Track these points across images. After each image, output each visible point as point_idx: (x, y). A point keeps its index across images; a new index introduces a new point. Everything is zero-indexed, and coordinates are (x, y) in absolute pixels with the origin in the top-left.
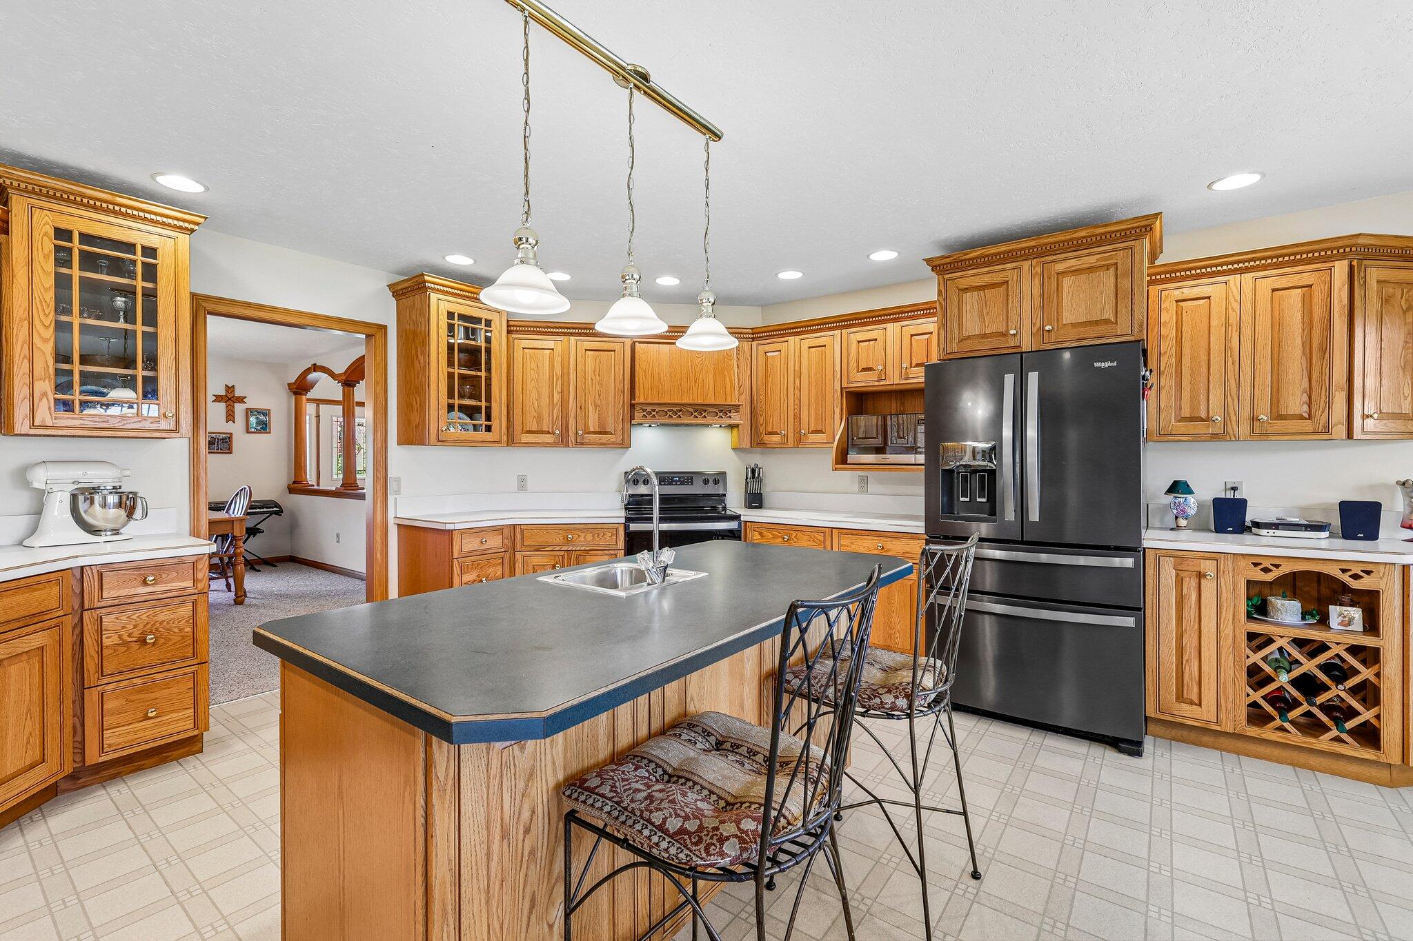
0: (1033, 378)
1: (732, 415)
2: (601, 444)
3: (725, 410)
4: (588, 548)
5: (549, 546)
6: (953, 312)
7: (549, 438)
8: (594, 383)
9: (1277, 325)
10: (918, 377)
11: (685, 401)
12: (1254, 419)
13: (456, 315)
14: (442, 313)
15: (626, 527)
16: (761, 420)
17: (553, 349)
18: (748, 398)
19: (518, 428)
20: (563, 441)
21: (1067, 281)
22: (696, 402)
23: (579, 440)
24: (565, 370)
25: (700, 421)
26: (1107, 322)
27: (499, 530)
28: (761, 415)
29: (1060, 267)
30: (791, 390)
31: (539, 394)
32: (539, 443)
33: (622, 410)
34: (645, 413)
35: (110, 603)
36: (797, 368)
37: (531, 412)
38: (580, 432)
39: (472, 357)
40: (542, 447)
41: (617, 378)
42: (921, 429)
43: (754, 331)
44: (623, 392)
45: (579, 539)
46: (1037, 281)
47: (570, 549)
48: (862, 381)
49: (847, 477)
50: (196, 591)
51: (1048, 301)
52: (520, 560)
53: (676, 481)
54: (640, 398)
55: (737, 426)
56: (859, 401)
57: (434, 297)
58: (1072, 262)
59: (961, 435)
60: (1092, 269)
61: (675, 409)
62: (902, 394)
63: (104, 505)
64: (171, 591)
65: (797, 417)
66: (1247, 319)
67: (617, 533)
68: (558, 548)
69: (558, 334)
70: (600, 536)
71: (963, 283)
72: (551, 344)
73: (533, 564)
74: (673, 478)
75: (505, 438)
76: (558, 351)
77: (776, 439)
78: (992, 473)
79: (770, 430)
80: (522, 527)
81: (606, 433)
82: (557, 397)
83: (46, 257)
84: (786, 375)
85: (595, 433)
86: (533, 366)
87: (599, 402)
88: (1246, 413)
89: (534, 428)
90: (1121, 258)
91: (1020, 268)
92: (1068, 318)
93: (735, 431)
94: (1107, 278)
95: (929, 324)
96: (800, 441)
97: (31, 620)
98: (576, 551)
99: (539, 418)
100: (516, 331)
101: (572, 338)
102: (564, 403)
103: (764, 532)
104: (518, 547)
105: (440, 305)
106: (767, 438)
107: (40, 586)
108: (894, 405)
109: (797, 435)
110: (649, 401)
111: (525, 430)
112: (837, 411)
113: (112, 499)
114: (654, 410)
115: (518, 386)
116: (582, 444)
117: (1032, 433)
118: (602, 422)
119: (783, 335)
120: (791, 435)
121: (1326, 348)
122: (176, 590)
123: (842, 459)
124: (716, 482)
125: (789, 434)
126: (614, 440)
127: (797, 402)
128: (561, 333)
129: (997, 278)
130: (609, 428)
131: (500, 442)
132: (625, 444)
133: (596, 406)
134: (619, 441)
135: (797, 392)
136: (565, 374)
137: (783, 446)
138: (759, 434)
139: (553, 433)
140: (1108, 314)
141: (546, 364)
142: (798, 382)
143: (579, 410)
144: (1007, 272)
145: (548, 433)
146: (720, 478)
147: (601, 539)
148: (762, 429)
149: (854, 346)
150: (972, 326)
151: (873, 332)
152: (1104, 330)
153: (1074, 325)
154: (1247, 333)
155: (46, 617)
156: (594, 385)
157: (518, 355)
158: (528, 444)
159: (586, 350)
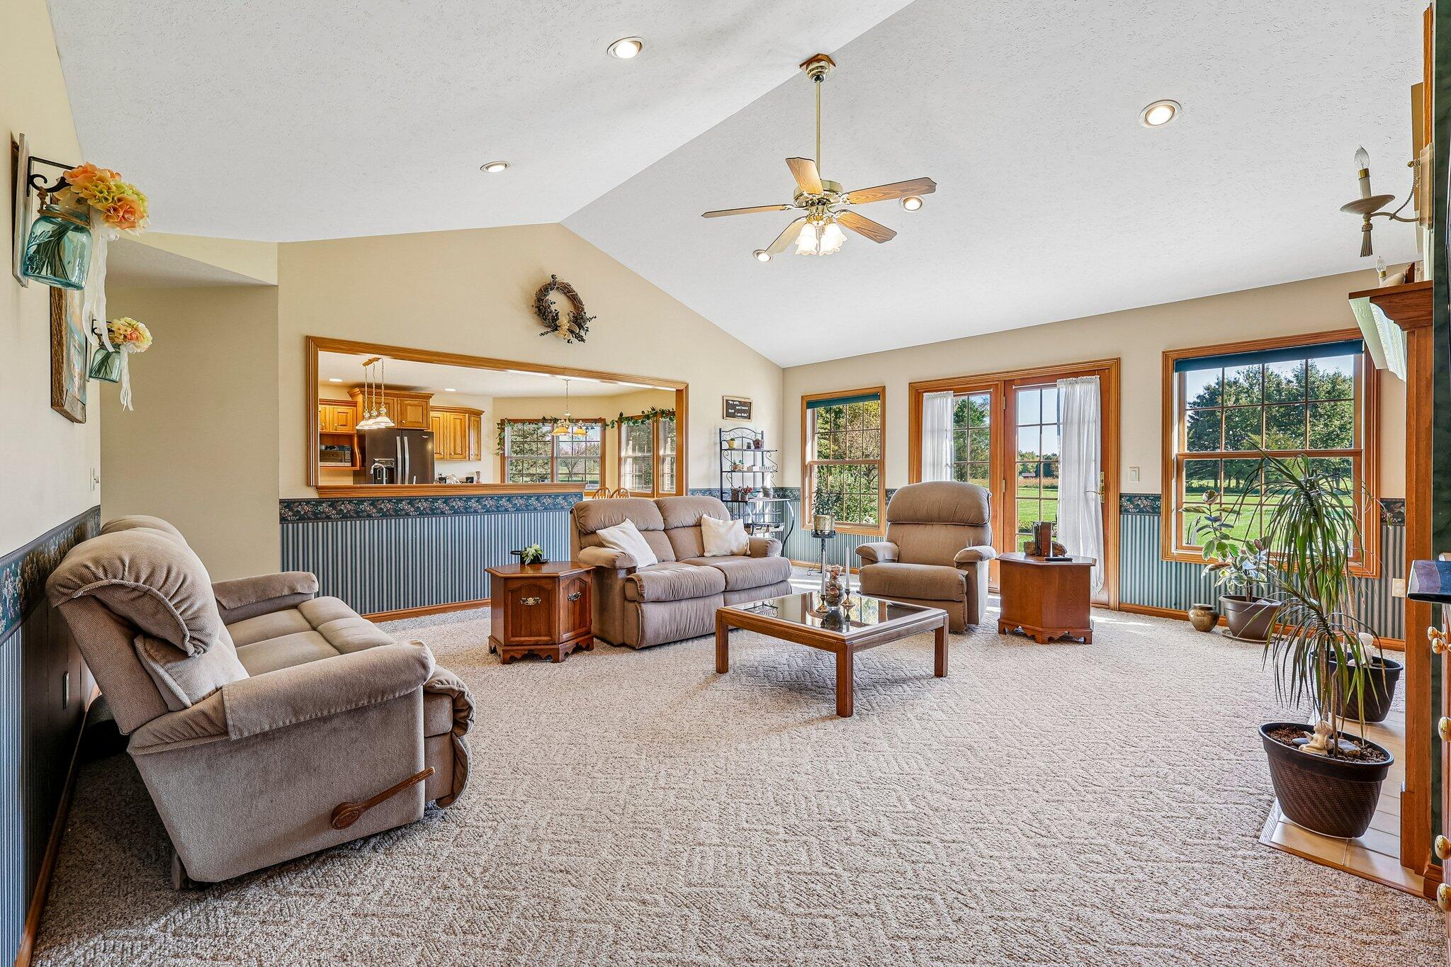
0: (406, 438)
9: (455, 428)
12: (450, 454)
21: (408, 407)
26: (420, 422)
29: (406, 401)
46: (399, 405)
51: (403, 413)
58: (410, 401)
66: (448, 426)
88: (448, 452)
90: (424, 404)
91: (393, 400)
92: (409, 419)
94: (420, 409)
117: (407, 457)
121: (465, 436)
144: (389, 400)
152: (419, 425)
153: (411, 422)
154: (448, 429)
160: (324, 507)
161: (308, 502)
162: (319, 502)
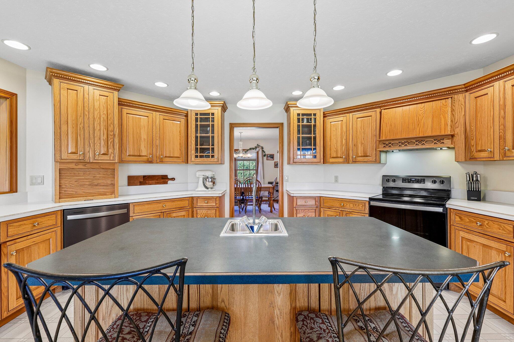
2: (365, 162)
3: (439, 138)
4: (351, 211)
5: (334, 207)
7: (341, 160)
8: (361, 133)
11: (411, 136)
13: (301, 114)
14: (295, 115)
15: (369, 203)
16: (473, 143)
17: (342, 121)
18: (463, 129)
19: (328, 156)
20: (347, 161)
22: (418, 136)
23: (354, 160)
24: (348, 129)
27: (314, 198)
28: (473, 140)
30: (497, 119)
31: (337, 141)
32: (336, 162)
34: (385, 145)
35: (199, 207)
36: (502, 102)
37: (333, 149)
38: (354, 157)
39: (308, 129)
40: (338, 164)
41: (372, 129)
43: (466, 85)
44: (376, 136)
45: (347, 206)
47: (343, 210)
50: (216, 207)
52: (322, 212)
53: (413, 181)
54: (383, 137)
55: (454, 148)
57: (291, 109)
61: (403, 142)
63: (208, 181)
64: (211, 206)
65: (502, 138)
67: (365, 206)
68: (337, 209)
69: (345, 113)
70: (357, 206)
72: (341, 119)
73: (328, 214)
74: (411, 179)
75: (322, 161)
76: (345, 121)
77: (483, 154)
79: (479, 149)
80: (324, 198)
81: (367, 156)
82: (344, 141)
83: (194, 121)
84: (492, 110)
85: (361, 156)
86: (334, 129)
87: (363, 142)
89: (335, 156)
93: (456, 150)
96: (504, 155)
97: (181, 208)
98: (345, 211)
99: (337, 152)
100: (328, 116)
101: (351, 114)
102: (347, 144)
103: (463, 217)
104: (322, 206)
105: (294, 112)
106: (477, 155)
107: (184, 200)
109: (502, 151)
110: (388, 138)
111: (331, 156)
113: (210, 180)
114: (390, 143)
116: (355, 162)
118: (365, 151)
119: (490, 82)
120: (497, 152)
122: (212, 206)
124: (443, 182)
125: (495, 151)
126: (371, 160)
127: (502, 127)
128: (346, 113)
130: (369, 154)
131: (320, 162)
132: (378, 161)
133: (362, 144)
134: (374, 160)
135: (502, 120)
136: (347, 131)
137: (490, 159)
138: (471, 152)
139: (342, 158)
141: (340, 127)
142: (502, 112)
143: (354, 146)
145: (341, 157)
146: (446, 180)
147: (357, 207)
148: (473, 149)
155: (185, 208)
156: (361, 134)
157: (328, 126)
158: (333, 163)
159: (357, 118)
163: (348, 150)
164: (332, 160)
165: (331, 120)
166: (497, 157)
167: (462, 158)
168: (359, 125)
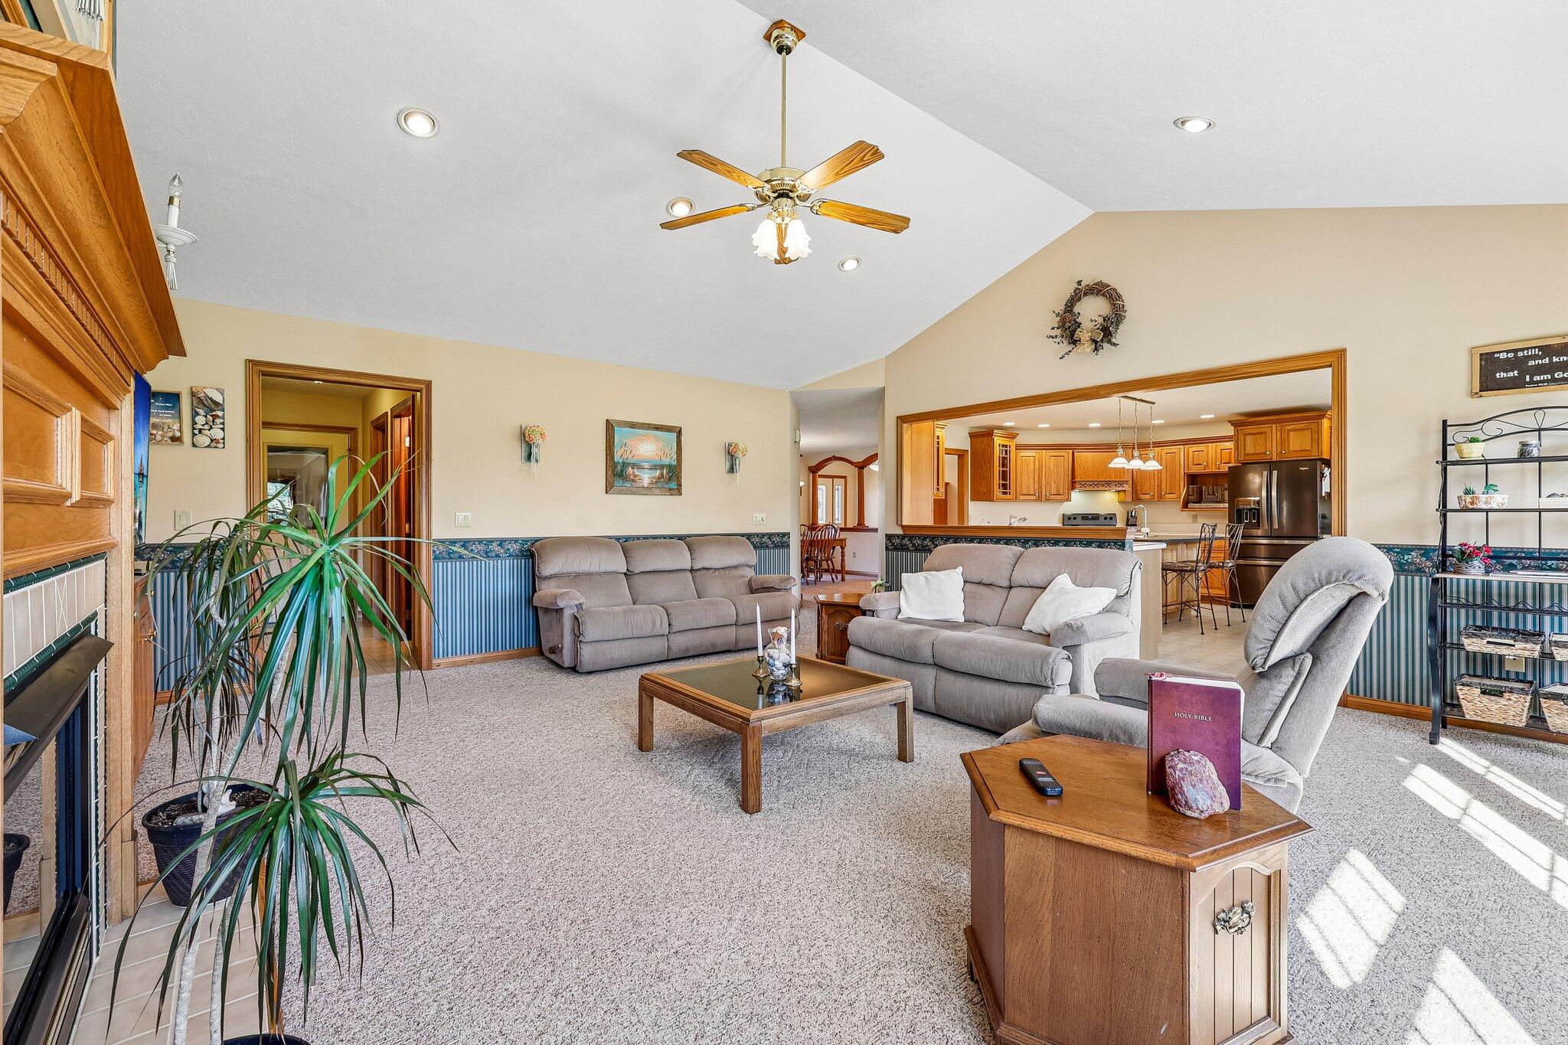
0: (1275, 473)
1: (1125, 485)
2: (1058, 500)
3: (1121, 483)
6: (1241, 443)
7: (1033, 498)
8: (1053, 471)
10: (1225, 468)
13: (1001, 445)
14: (998, 446)
16: (1139, 488)
17: (1035, 457)
18: (1131, 477)
19: (1019, 493)
20: (1039, 499)
21: (1292, 434)
23: (1047, 498)
24: (1041, 466)
25: (1108, 488)
26: (1308, 450)
28: (1139, 486)
29: (1289, 427)
31: (1029, 478)
32: (1028, 500)
33: (1067, 485)
34: (1081, 485)
37: (1024, 486)
38: (1047, 495)
39: (1004, 462)
40: (1030, 501)
41: (1065, 468)
42: (1226, 492)
44: (1068, 474)
46: (1279, 433)
48: (1194, 470)
49: (1186, 515)
51: (1284, 442)
53: (1090, 518)
54: (1078, 479)
55: (1125, 491)
56: (1192, 479)
57: (996, 438)
58: (1294, 426)
59: (1247, 494)
60: (1301, 430)
61: (1094, 483)
62: (1216, 476)
65: (1160, 487)
69: (1037, 449)
71: (1247, 431)
72: (1034, 454)
74: (1089, 516)
75: (1014, 499)
76: (1037, 457)
77: (1147, 497)
78: (1258, 510)
79: (1144, 493)
81: (1059, 495)
82: (1036, 478)
85: (1054, 495)
86: (1026, 465)
87: (1057, 480)
89: (1026, 493)
90: (1314, 426)
91: (1272, 427)
92: (1292, 448)
93: (1122, 494)
94: (1308, 434)
95: (1230, 445)
96: (1161, 498)
99: (1028, 488)
100: (1021, 450)
101: (1044, 451)
102: (1040, 481)
105: (998, 441)
106: (1142, 497)
108: (1212, 480)
109: (1159, 495)
110: (1083, 480)
111: (1022, 494)
112: (1182, 484)
115: (1018, 474)
116: (1049, 500)
117: (1274, 493)
118: (1058, 490)
120: (1156, 494)
123: (1185, 506)
124: (1111, 518)
126: (1063, 498)
127: (1159, 479)
129: (1262, 430)
130: (1061, 493)
131: (1013, 501)
132: (1069, 499)
133: (1055, 482)
134: (1065, 498)
136: (1040, 468)
137: (1151, 501)
138: (1137, 495)
139: (1035, 495)
140: (1308, 448)
141: (1032, 463)
143: (1047, 484)
144: (1265, 428)
145: (1033, 495)
146: (1112, 517)
148: (1139, 492)
149: (1191, 453)
150: (1250, 449)
151: (1202, 447)
152: (1308, 453)
153: (1294, 451)
156: (1053, 473)
157: (1019, 460)
158: (1024, 500)
159: (1050, 456)
160: (906, 541)
161: (898, 536)
162: (903, 537)
163: (1040, 488)
164: (1022, 497)
165: (1022, 454)
166: (1156, 499)
167: (1129, 499)
168: (1052, 464)
